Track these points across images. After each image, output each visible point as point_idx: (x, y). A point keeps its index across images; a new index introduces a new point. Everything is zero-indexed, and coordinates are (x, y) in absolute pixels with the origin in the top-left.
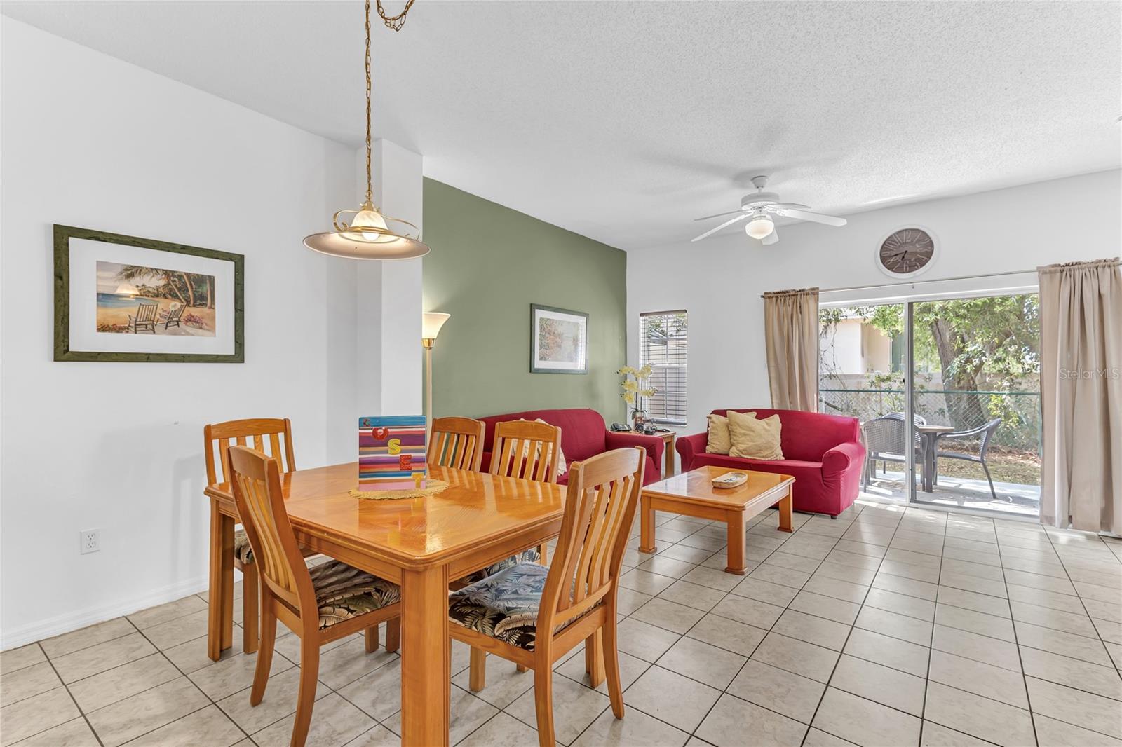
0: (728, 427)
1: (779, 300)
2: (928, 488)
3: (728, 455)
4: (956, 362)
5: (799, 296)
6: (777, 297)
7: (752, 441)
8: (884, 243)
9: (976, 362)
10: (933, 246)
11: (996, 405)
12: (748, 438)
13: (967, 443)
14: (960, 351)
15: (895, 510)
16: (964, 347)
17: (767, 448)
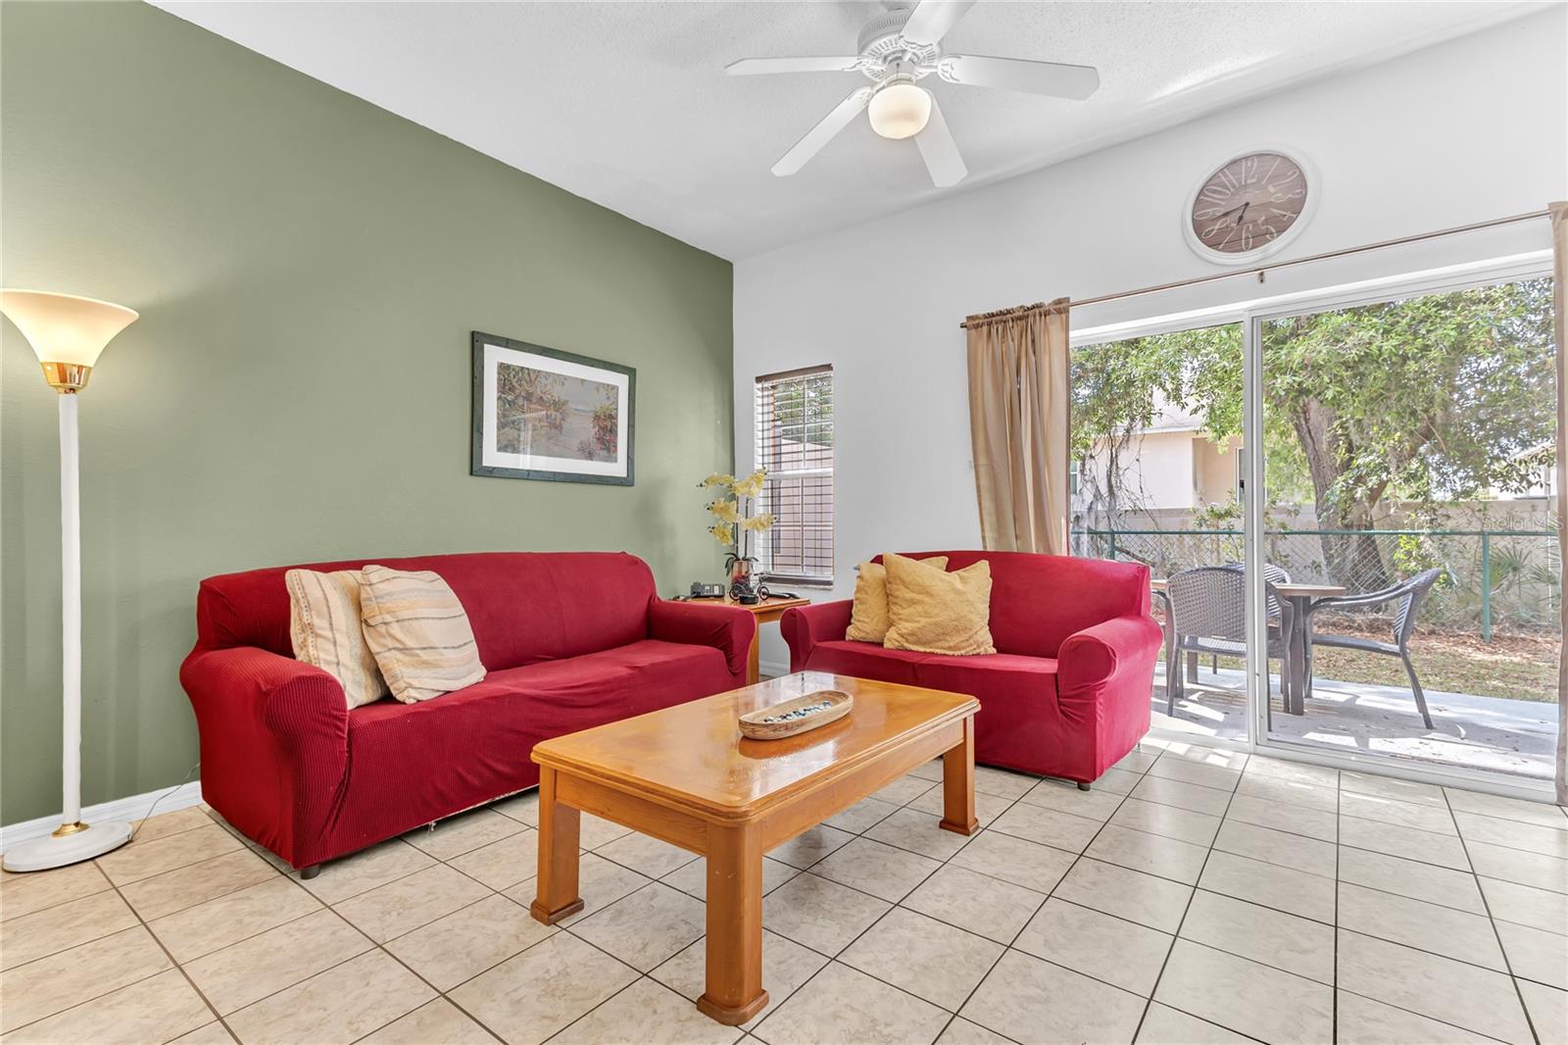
0: (885, 586)
1: (993, 331)
2: (1295, 706)
3: (881, 644)
4: (1339, 483)
5: (1031, 320)
6: (990, 324)
7: (927, 615)
8: (1201, 192)
9: (1373, 481)
10: (1305, 186)
11: (1409, 553)
12: (919, 608)
13: (1359, 618)
14: (1347, 465)
15: (1222, 762)
16: (1352, 459)
17: (957, 630)
